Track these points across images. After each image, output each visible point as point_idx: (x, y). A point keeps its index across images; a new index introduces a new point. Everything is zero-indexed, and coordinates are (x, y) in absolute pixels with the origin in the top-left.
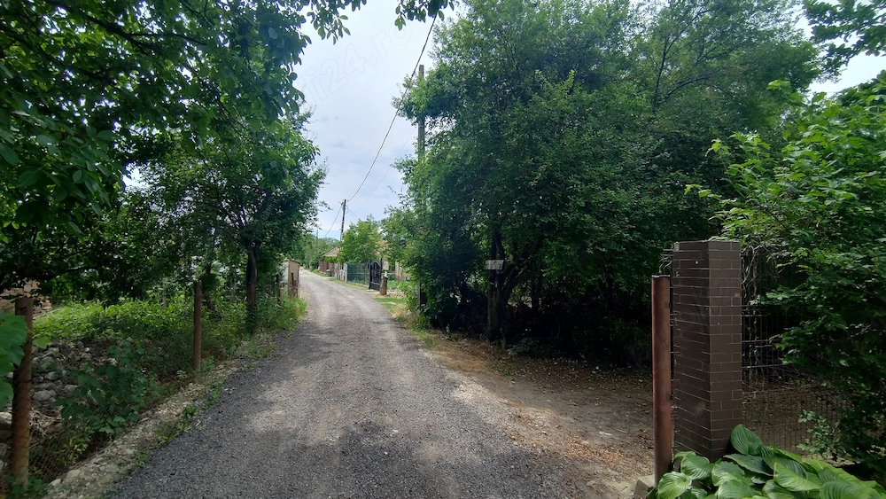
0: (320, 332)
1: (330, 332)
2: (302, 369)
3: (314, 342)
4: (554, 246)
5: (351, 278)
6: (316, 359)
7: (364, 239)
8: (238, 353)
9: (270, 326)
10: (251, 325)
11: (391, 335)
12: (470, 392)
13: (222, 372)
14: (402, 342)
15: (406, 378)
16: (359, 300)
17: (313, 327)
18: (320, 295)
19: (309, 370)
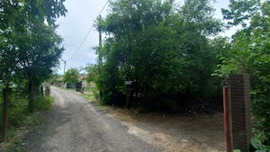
0: (63, 109)
1: (67, 109)
2: (60, 127)
3: (62, 114)
4: (157, 77)
5: (68, 88)
6: (65, 122)
7: (73, 74)
8: (26, 123)
9: (40, 109)
10: (30, 109)
11: (93, 109)
12: (134, 130)
13: (19, 134)
14: (98, 112)
15: (107, 127)
16: (74, 96)
17: (58, 107)
18: (57, 94)
19: (64, 128)
